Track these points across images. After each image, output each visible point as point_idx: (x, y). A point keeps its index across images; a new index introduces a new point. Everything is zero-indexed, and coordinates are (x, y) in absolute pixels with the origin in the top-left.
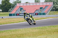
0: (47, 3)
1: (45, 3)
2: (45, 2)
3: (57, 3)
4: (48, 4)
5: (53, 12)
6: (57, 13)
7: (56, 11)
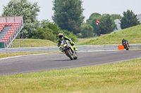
0: (8, 18)
1: (4, 18)
2: (3, 16)
3: (32, 19)
4: (11, 20)
5: (23, 40)
6: (33, 44)
7: (30, 37)
